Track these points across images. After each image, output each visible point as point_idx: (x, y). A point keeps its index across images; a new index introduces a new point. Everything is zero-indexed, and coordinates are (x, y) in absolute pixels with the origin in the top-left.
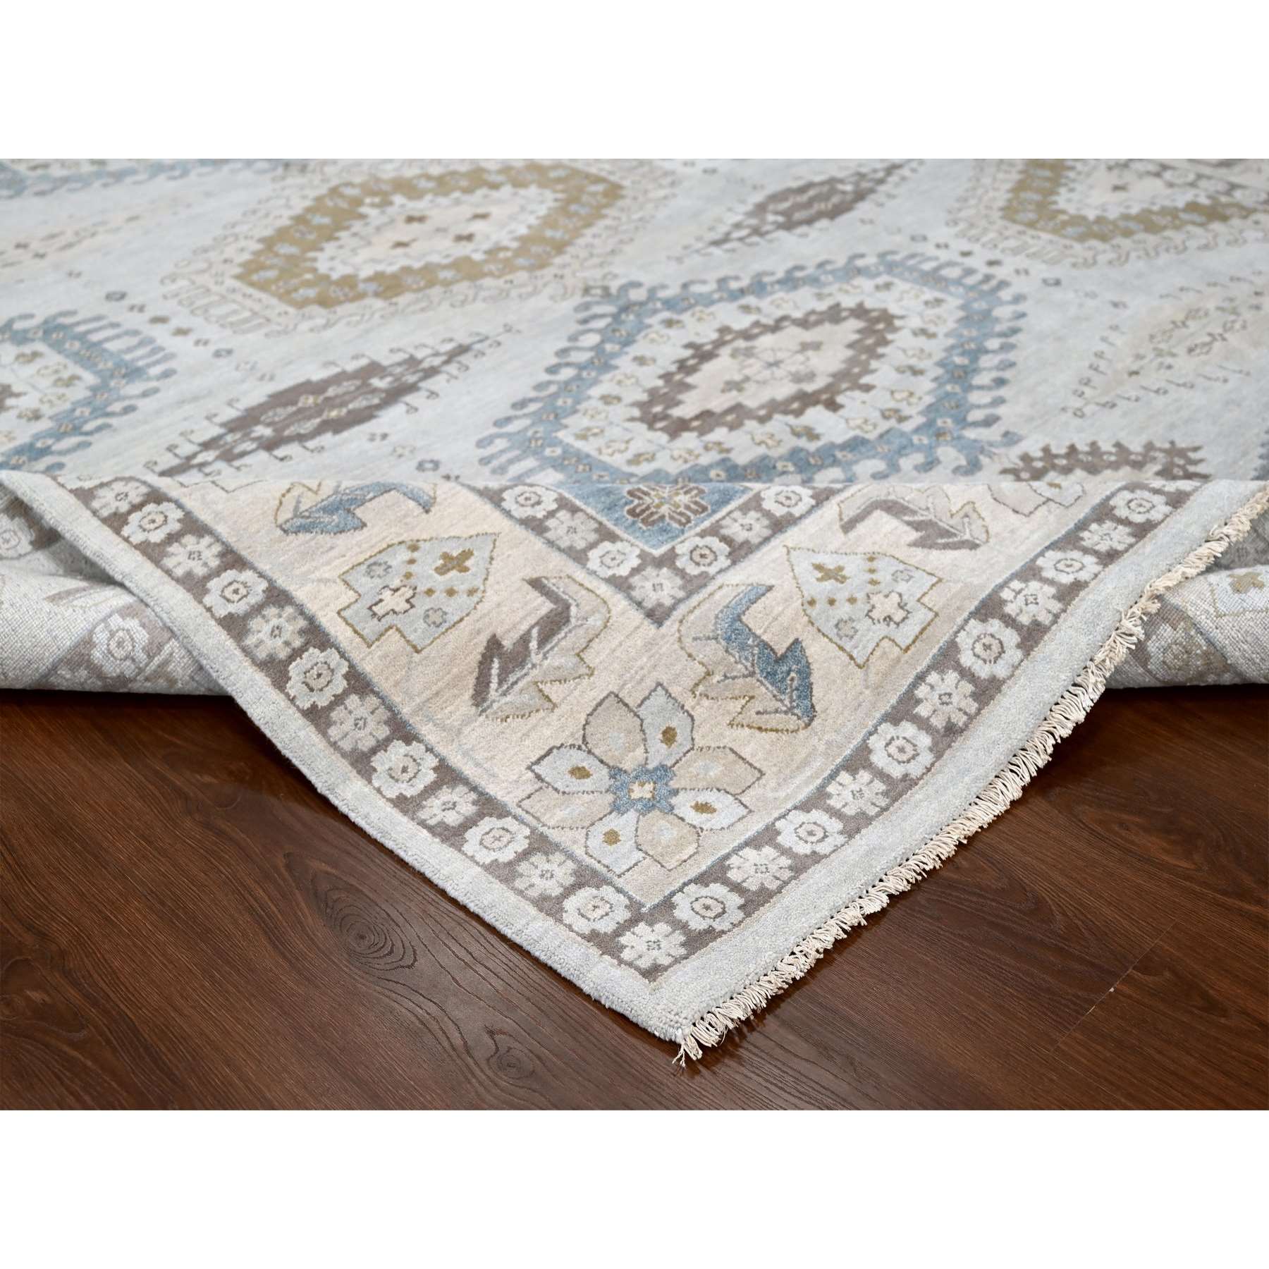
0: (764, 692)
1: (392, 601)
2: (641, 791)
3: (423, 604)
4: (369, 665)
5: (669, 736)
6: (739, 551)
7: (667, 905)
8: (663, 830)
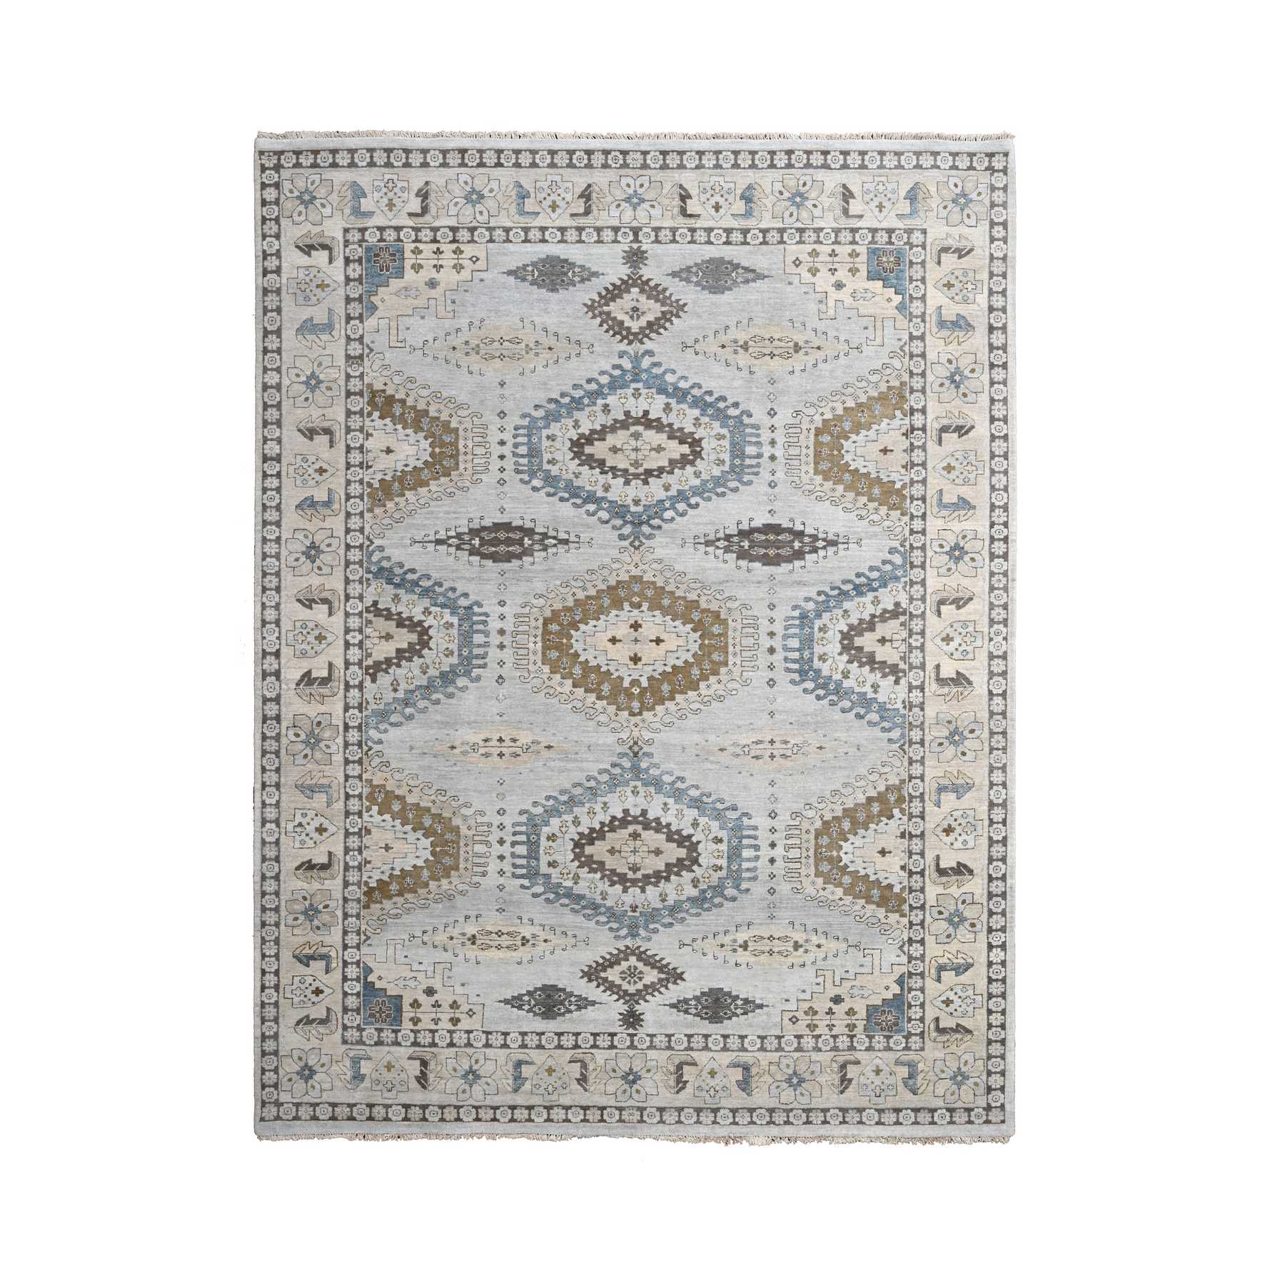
0: (920, 197)
1: (970, 286)
2: (962, 201)
3: (965, 280)
4: (986, 276)
5: (945, 207)
6: (890, 231)
7: (987, 169)
8: (969, 186)
